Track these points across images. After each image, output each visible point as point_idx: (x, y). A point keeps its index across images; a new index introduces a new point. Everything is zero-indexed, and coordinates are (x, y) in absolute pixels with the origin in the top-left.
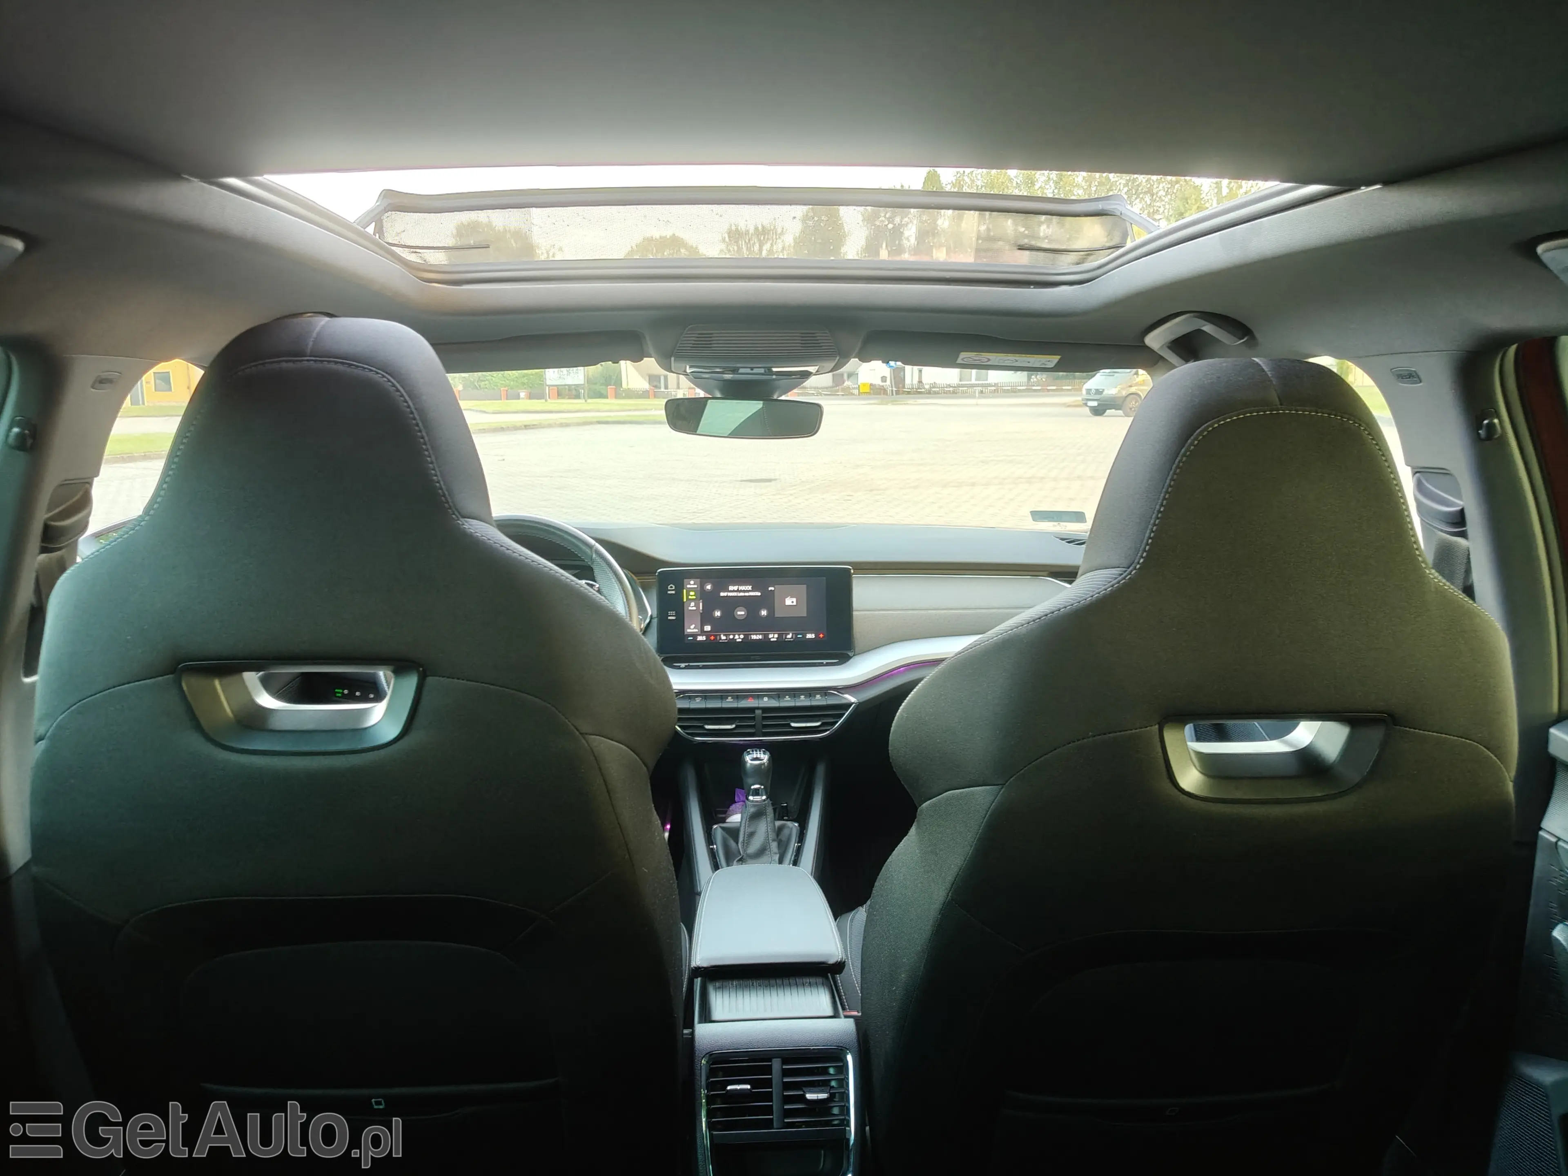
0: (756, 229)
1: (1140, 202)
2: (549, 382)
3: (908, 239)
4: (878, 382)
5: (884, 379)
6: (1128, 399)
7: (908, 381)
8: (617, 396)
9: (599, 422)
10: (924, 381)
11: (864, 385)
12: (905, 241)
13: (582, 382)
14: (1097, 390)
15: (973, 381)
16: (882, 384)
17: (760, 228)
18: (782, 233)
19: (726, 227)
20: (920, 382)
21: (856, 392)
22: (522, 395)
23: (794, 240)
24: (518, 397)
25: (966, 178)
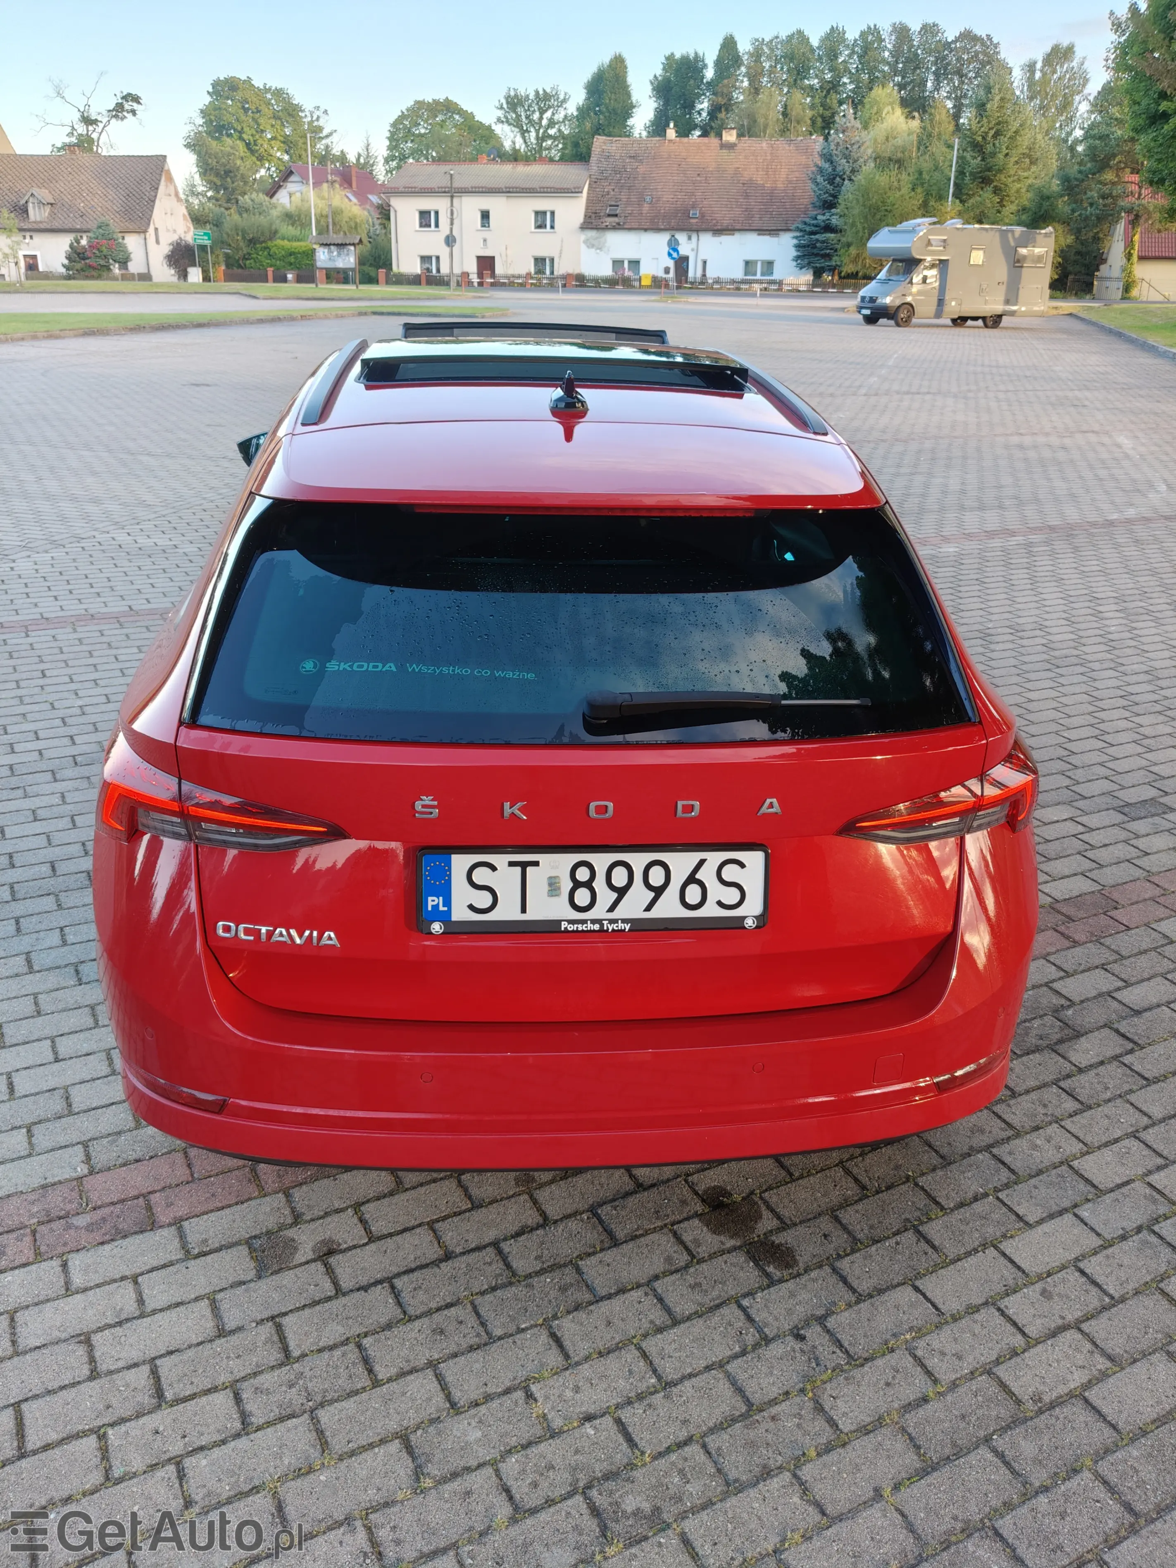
0: (537, 92)
1: (948, 84)
2: (319, 264)
3: (699, 114)
4: (661, 274)
5: (667, 270)
6: (901, 309)
7: (691, 274)
8: (388, 282)
9: (375, 313)
10: (708, 275)
11: (646, 276)
12: (696, 115)
13: (353, 266)
14: (871, 298)
15: (758, 276)
16: (664, 276)
17: (541, 92)
18: (565, 101)
19: (504, 93)
20: (704, 275)
21: (637, 284)
22: (290, 276)
23: (578, 109)
24: (284, 280)
25: (764, 47)
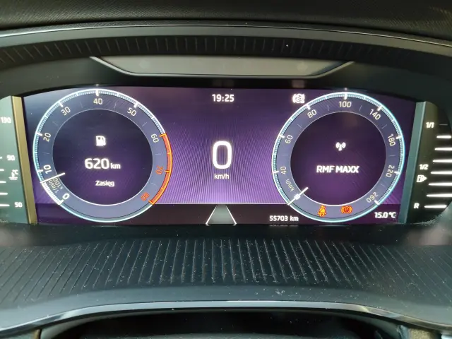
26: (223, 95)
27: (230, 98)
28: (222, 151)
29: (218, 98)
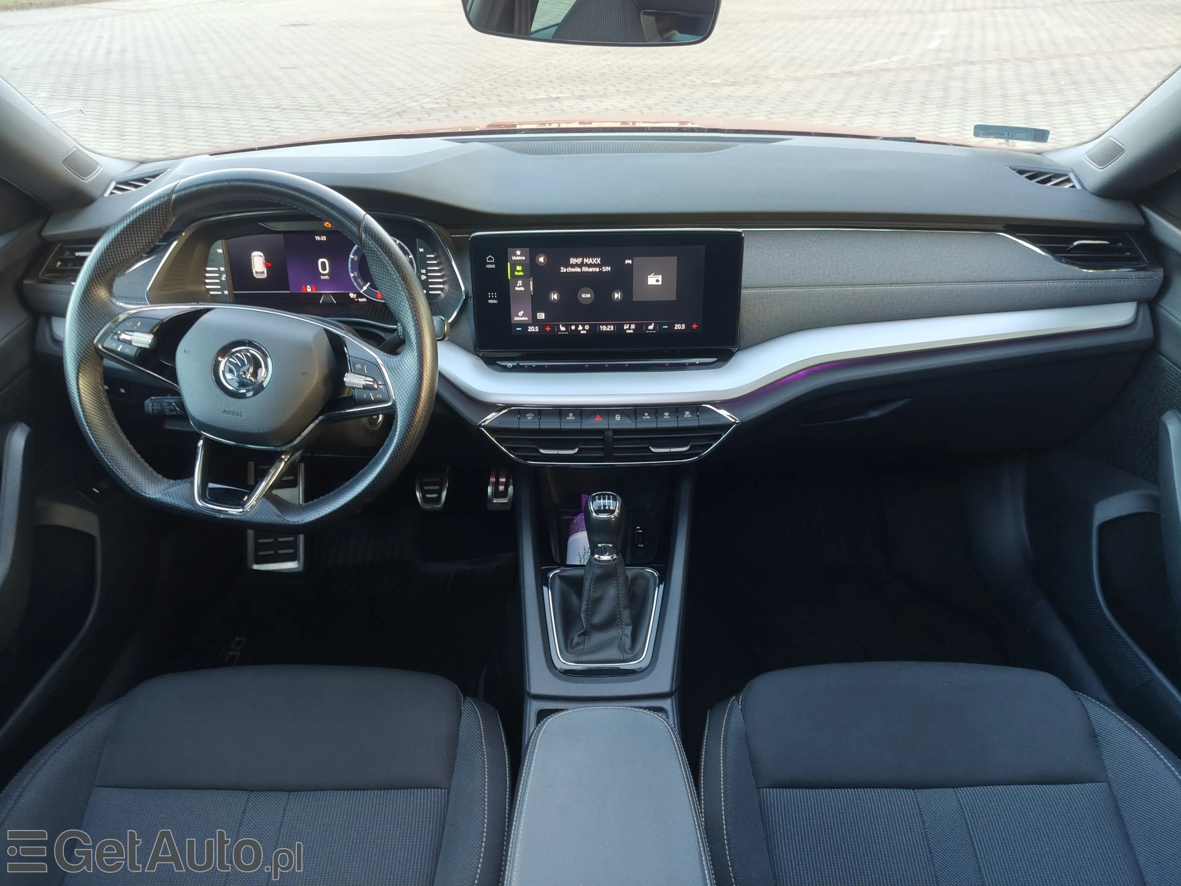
26: (320, 237)
27: (324, 238)
28: (323, 264)
29: (318, 238)
